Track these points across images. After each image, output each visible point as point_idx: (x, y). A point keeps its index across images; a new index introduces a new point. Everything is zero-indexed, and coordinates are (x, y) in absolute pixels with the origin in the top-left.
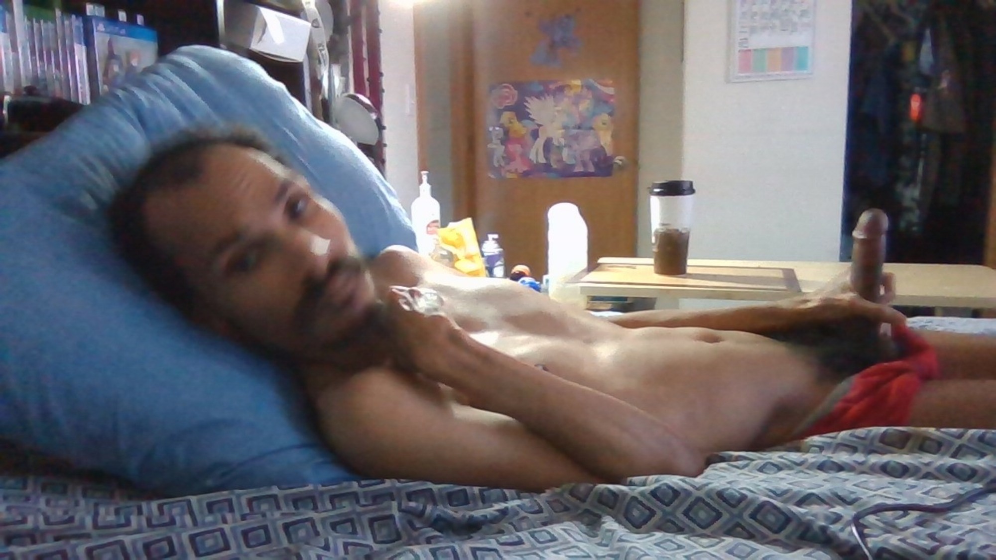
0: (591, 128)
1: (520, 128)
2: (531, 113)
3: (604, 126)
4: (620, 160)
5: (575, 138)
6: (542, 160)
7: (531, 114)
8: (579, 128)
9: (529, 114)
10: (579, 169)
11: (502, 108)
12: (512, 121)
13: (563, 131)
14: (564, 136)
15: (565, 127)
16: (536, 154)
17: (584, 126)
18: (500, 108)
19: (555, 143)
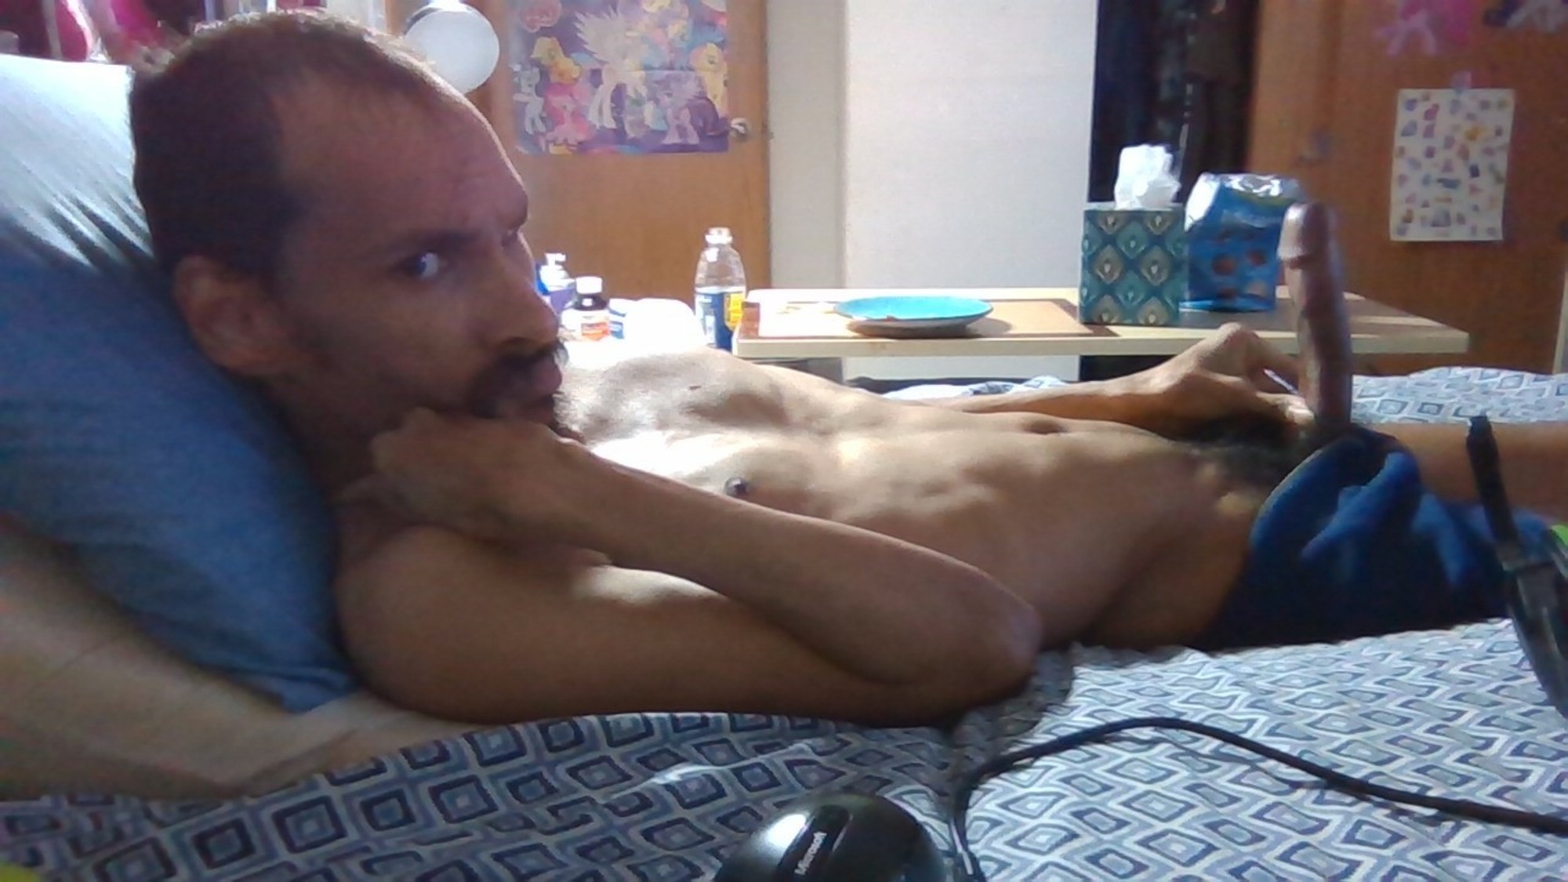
0: (691, 69)
1: (568, 65)
2: (587, 40)
3: (711, 66)
4: (741, 124)
5: (664, 84)
6: (611, 124)
7: (586, 43)
8: (671, 68)
9: (582, 41)
10: (672, 139)
11: (535, 30)
12: (553, 53)
13: (643, 73)
14: (647, 82)
15: (647, 68)
16: (599, 115)
17: (677, 66)
18: (531, 31)
19: (630, 92)
